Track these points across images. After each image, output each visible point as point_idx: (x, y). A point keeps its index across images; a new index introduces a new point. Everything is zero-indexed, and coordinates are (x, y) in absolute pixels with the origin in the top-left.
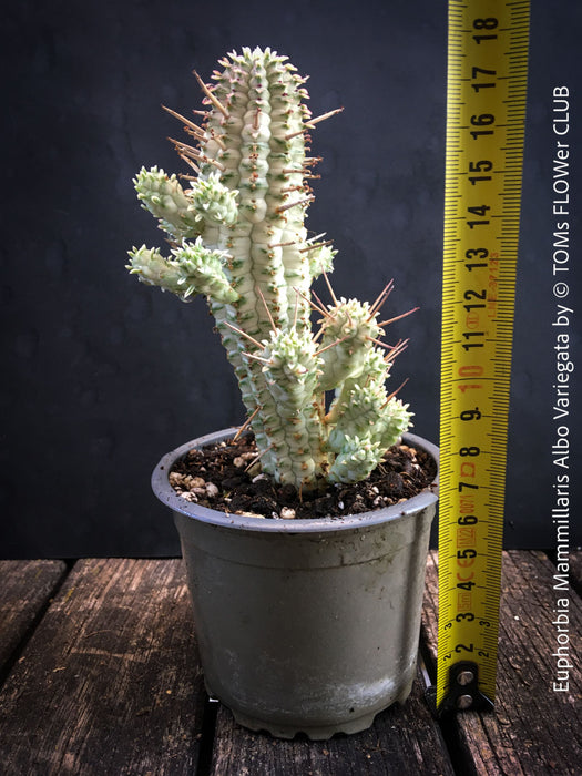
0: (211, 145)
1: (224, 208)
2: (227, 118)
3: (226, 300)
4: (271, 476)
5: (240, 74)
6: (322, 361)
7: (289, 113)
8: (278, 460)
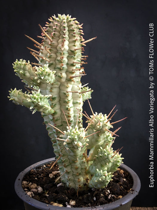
0: (44, 51)
1: (50, 78)
2: (51, 42)
3: (49, 113)
4: (65, 184)
5: (57, 25)
6: (88, 140)
7: (76, 40)
8: (68, 177)
